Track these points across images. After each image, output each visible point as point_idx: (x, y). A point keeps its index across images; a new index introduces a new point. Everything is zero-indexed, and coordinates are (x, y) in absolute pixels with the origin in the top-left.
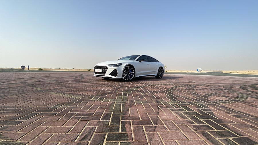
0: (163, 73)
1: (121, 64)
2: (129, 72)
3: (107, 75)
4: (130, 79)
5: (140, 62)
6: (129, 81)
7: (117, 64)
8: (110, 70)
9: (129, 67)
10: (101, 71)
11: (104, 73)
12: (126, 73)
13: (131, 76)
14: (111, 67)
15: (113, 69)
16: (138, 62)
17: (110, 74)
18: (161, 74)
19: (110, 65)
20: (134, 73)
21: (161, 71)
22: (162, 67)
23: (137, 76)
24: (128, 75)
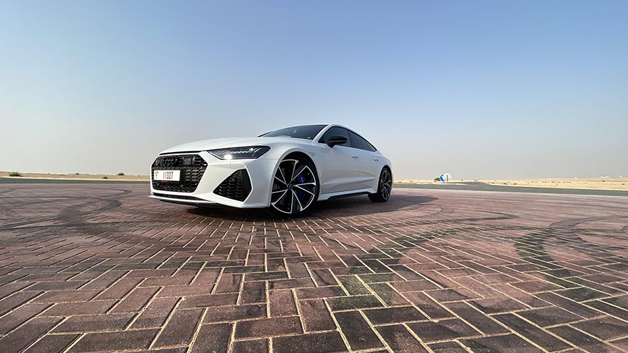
0: (390, 183)
1: (264, 149)
2: (297, 181)
3: (206, 193)
4: (302, 209)
5: (331, 145)
6: (298, 216)
7: (247, 148)
8: (217, 171)
9: (297, 162)
10: (176, 175)
11: (192, 186)
12: (283, 187)
13: (304, 198)
14: (221, 157)
15: (230, 166)
16: (324, 146)
17: (216, 192)
18: (387, 187)
19: (219, 153)
20: (314, 184)
21: (387, 180)
22: (387, 168)
23: (323, 197)
24: (293, 192)
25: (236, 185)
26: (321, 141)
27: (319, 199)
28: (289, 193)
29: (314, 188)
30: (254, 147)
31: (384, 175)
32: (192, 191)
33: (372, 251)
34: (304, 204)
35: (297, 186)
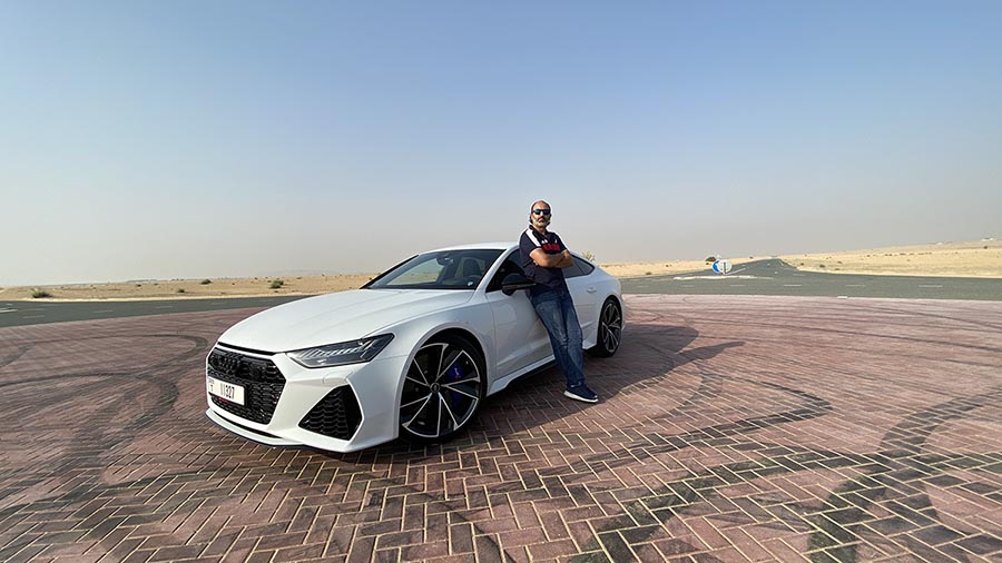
0: (620, 323)
1: (384, 340)
2: (447, 378)
3: (286, 428)
4: (456, 427)
5: (509, 292)
6: (450, 439)
7: (353, 344)
8: (303, 388)
9: (445, 346)
10: (239, 395)
12: (424, 391)
13: (460, 404)
14: (311, 364)
15: (323, 382)
16: (498, 295)
17: (304, 425)
18: (613, 329)
19: (306, 356)
20: (478, 379)
21: (613, 319)
22: (613, 299)
23: (497, 386)
24: (441, 398)
25: (336, 412)
26: (491, 288)
27: (488, 394)
28: (435, 399)
29: (477, 388)
30: (364, 340)
31: (608, 313)
32: (266, 421)
34: (460, 415)
35: (447, 386)
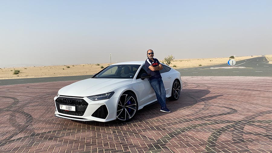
0: (180, 88)
1: (112, 93)
2: (127, 104)
3: (88, 116)
4: (130, 118)
5: (143, 79)
6: (128, 121)
7: (105, 94)
8: (93, 106)
9: (127, 95)
11: (82, 113)
12: (121, 108)
13: (131, 112)
14: (94, 100)
15: (98, 104)
16: (140, 80)
17: (93, 115)
18: (177, 91)
19: (92, 98)
20: (136, 105)
21: (177, 87)
22: (177, 80)
23: (140, 108)
24: (126, 110)
25: (102, 112)
26: (137, 78)
27: (138, 110)
28: (124, 110)
29: (135, 107)
30: (107, 93)
31: (175, 85)
32: (82, 115)
33: (159, 140)
34: (131, 115)
35: (127, 106)
